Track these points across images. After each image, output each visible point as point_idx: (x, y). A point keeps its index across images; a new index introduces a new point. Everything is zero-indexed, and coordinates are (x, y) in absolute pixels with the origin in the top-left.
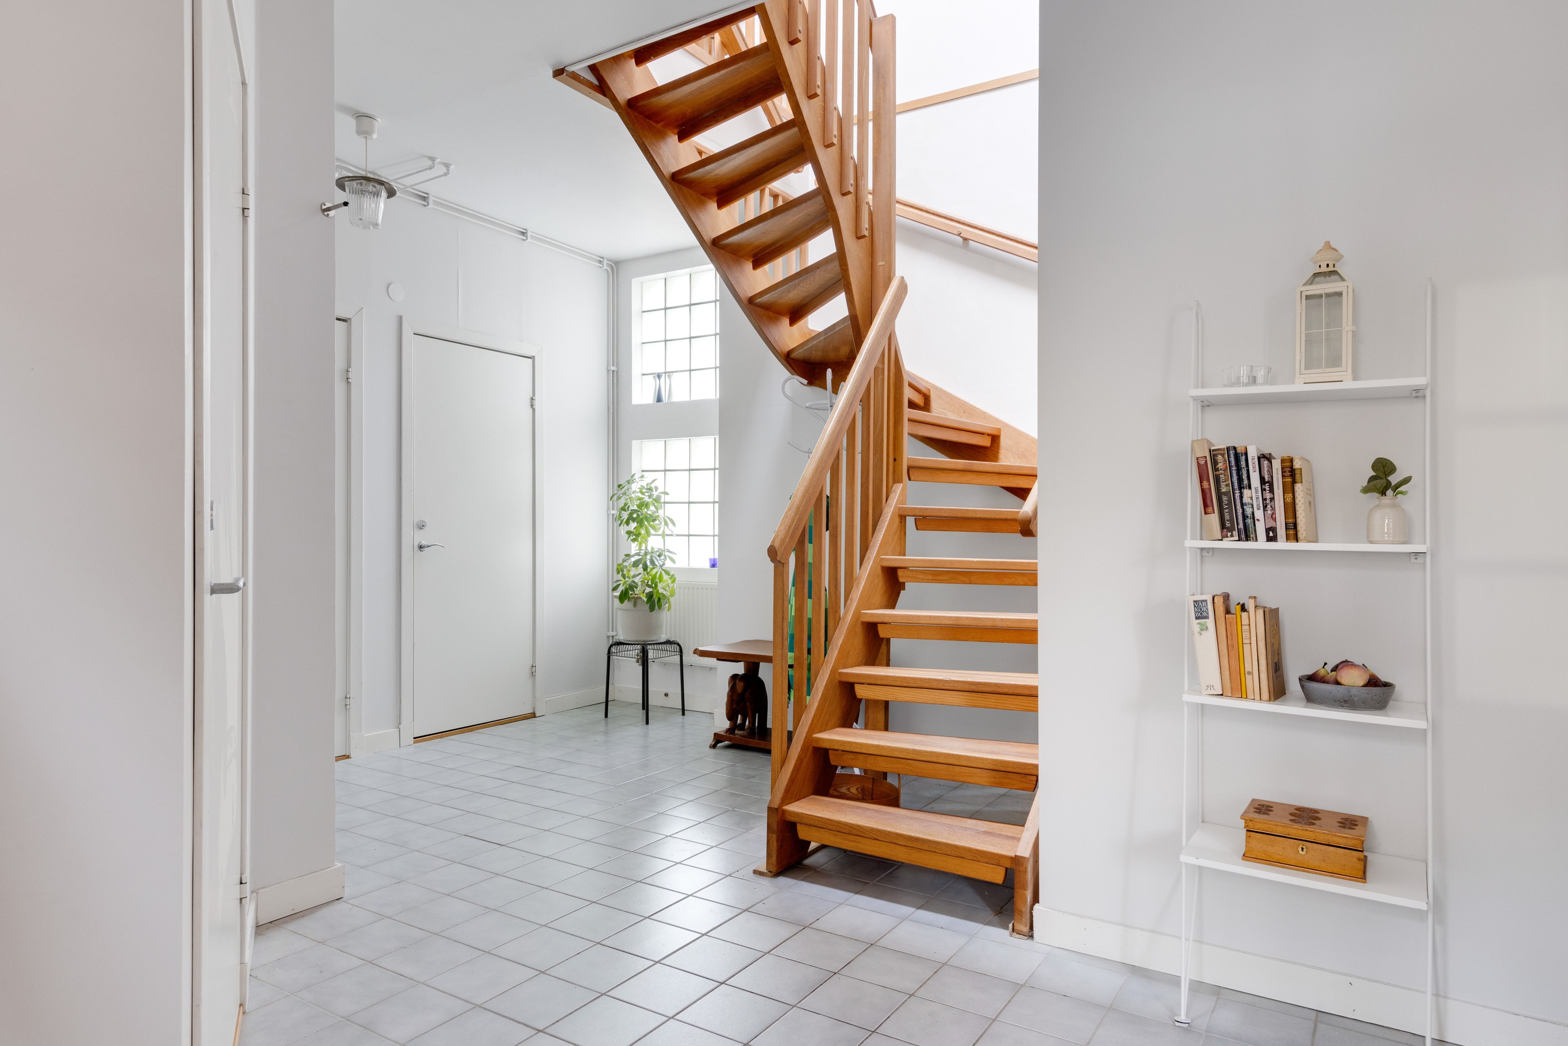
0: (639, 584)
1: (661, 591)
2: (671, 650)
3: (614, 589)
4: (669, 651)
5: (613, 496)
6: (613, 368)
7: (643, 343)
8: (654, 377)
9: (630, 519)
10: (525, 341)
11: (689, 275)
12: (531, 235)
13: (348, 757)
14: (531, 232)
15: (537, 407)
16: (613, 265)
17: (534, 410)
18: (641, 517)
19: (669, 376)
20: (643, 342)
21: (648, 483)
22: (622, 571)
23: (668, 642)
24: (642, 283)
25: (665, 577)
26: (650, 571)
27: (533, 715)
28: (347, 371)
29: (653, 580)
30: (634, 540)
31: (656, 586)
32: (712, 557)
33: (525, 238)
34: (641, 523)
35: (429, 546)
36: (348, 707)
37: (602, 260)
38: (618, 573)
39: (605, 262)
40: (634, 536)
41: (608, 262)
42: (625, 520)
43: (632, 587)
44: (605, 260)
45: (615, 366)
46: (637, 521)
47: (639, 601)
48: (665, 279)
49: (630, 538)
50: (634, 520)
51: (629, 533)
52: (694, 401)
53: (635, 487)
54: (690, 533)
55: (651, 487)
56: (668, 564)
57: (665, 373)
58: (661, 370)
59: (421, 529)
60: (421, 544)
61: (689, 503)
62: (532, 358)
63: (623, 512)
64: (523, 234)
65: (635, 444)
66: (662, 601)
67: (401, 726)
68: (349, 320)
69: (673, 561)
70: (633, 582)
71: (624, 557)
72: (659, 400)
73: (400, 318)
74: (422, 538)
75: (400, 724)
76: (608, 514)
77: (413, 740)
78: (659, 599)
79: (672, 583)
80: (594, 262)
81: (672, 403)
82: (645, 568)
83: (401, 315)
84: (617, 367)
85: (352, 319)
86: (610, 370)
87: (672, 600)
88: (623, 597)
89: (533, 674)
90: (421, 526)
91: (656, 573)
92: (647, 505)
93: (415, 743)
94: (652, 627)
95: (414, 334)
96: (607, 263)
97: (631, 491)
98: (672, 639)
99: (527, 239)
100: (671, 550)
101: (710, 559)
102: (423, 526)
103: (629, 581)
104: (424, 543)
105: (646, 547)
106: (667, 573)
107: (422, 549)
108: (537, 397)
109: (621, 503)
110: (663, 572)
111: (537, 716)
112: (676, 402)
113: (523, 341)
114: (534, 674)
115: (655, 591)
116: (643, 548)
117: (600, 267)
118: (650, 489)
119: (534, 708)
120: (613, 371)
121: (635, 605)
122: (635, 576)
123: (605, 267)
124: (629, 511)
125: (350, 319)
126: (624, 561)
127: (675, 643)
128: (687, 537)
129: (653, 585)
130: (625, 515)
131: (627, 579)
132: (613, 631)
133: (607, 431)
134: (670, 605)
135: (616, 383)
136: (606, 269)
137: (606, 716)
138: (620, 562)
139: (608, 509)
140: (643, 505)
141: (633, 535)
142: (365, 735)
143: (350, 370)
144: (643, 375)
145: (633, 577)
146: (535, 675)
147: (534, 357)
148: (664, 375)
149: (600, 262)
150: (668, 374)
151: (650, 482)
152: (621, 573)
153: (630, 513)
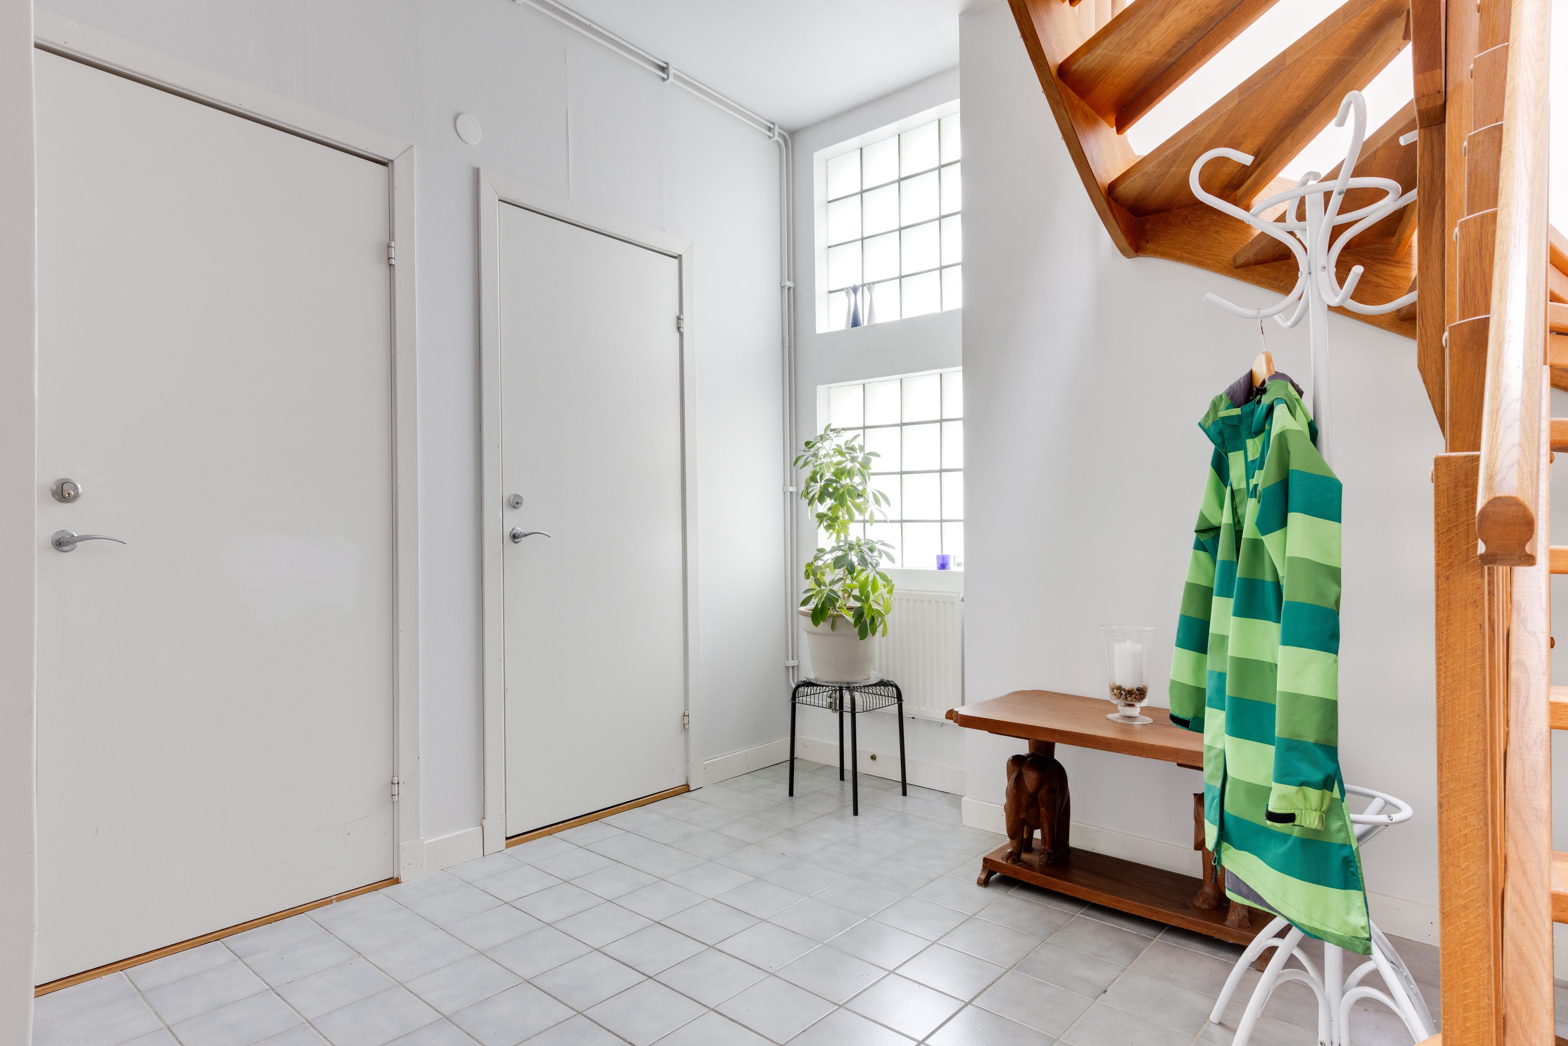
0: (840, 594)
1: (875, 606)
2: (886, 695)
3: (805, 603)
4: (885, 696)
5: (797, 459)
6: (789, 284)
7: (829, 247)
8: (848, 294)
9: (823, 495)
10: (667, 232)
11: (897, 136)
12: (674, 74)
13: (394, 881)
14: (674, 68)
15: (685, 330)
16: (787, 137)
17: (681, 335)
18: (841, 491)
19: (869, 289)
20: (829, 245)
21: (847, 441)
22: (815, 575)
23: (882, 683)
24: (827, 160)
25: (880, 582)
26: (858, 574)
27: (686, 789)
28: (389, 247)
29: (863, 588)
30: (828, 527)
31: (867, 598)
32: (940, 553)
33: (665, 76)
34: (841, 500)
35: (526, 535)
36: (396, 798)
37: (772, 126)
38: (808, 577)
39: (777, 130)
40: (830, 521)
41: (782, 132)
42: (817, 496)
43: (831, 600)
44: (777, 127)
45: (792, 280)
46: (834, 497)
47: (839, 622)
48: (861, 149)
49: (822, 525)
50: (831, 495)
51: (821, 517)
52: (908, 320)
53: (826, 447)
54: (904, 519)
55: (853, 445)
56: (884, 564)
57: (863, 285)
58: (858, 283)
59: (515, 507)
60: (514, 532)
61: (902, 473)
62: (678, 257)
63: (812, 484)
64: (663, 69)
65: (821, 389)
66: (876, 620)
67: (485, 822)
68: (390, 163)
69: (892, 559)
70: (831, 590)
71: (816, 552)
72: (855, 323)
73: (477, 172)
74: (516, 521)
75: (484, 818)
76: (784, 492)
77: (504, 842)
78: (873, 619)
79: (888, 593)
80: (760, 126)
81: (875, 325)
82: (851, 570)
83: (478, 167)
84: (794, 281)
85: (395, 162)
86: (784, 287)
87: (888, 618)
88: (818, 615)
89: (685, 727)
90: (516, 503)
91: (868, 578)
92: (850, 473)
93: (508, 846)
94: (858, 662)
95: (499, 200)
96: (779, 132)
97: (822, 452)
98: (885, 679)
99: (668, 78)
100: (885, 542)
101: (937, 556)
102: (517, 503)
103: (826, 590)
104: (519, 530)
105: (846, 537)
106: (883, 577)
107: (516, 540)
108: (685, 316)
109: (807, 472)
110: (877, 576)
111: (692, 788)
112: (882, 324)
113: (665, 231)
114: (687, 726)
115: (867, 606)
116: (842, 538)
117: (770, 137)
118: (852, 449)
119: (687, 777)
120: (789, 288)
121: (833, 627)
122: (833, 583)
123: (776, 137)
124: (823, 483)
125: (392, 161)
126: (817, 558)
127: (892, 685)
128: (900, 524)
129: (863, 598)
130: (816, 488)
131: (823, 587)
132: (793, 659)
133: (781, 375)
134: (885, 627)
135: (792, 304)
136: (777, 142)
137: (791, 794)
138: (811, 560)
139: (785, 485)
140: (840, 473)
141: (827, 519)
142: (426, 842)
143: (393, 244)
144: (830, 292)
145: (830, 585)
146: (688, 729)
147: (680, 256)
148: (861, 288)
149: (770, 129)
150: (870, 286)
151: (851, 439)
152: (811, 577)
153: (824, 485)
